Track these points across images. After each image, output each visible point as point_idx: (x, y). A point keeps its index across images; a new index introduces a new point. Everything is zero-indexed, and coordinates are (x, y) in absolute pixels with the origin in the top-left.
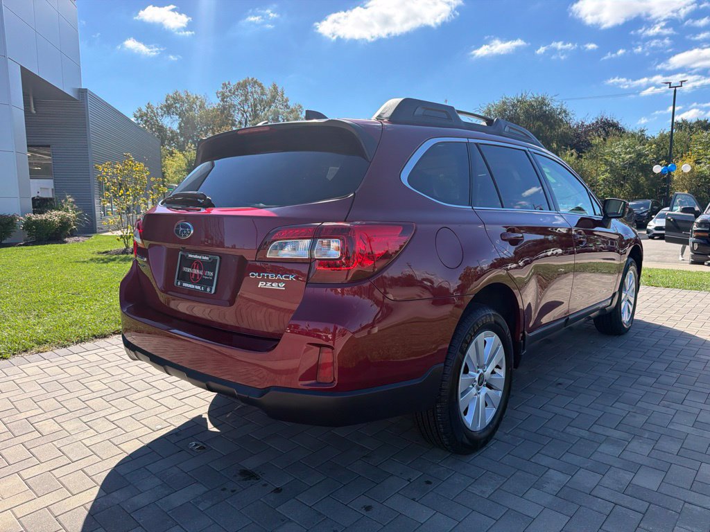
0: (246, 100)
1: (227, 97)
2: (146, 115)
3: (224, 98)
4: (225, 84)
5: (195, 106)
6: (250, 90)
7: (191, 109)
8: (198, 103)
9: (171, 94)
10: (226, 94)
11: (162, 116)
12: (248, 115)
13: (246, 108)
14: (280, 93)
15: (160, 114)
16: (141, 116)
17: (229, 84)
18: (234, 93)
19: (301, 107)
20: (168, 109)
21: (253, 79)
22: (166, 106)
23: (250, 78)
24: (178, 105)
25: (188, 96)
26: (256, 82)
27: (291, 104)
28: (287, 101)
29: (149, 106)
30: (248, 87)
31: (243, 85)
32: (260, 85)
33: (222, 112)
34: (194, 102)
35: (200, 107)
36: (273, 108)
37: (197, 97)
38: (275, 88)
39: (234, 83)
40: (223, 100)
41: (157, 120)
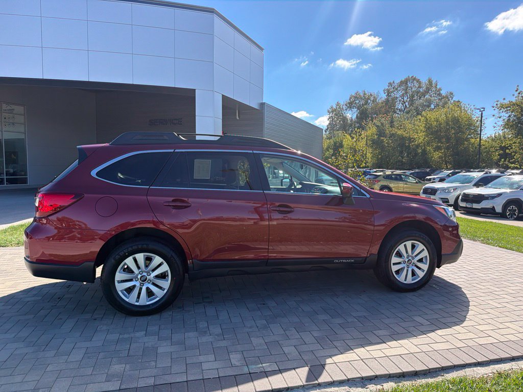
0: (406, 93)
1: (391, 92)
2: (335, 110)
3: (389, 93)
4: (390, 84)
5: (369, 101)
6: (409, 85)
7: (366, 103)
8: (372, 99)
9: (353, 94)
10: (391, 90)
11: (346, 110)
12: (407, 104)
13: (405, 99)
14: (434, 85)
15: (345, 109)
16: (332, 112)
17: (394, 83)
18: (397, 89)
19: (452, 94)
20: (350, 105)
21: (412, 77)
22: (349, 103)
23: (410, 77)
24: (357, 102)
25: (365, 94)
26: (415, 79)
27: (443, 93)
28: (440, 90)
29: (338, 104)
30: (408, 83)
31: (404, 83)
32: (418, 81)
33: (386, 104)
34: (369, 99)
35: (373, 101)
36: (427, 96)
37: (371, 94)
38: (430, 82)
39: (397, 81)
40: (388, 95)
41: (342, 113)
